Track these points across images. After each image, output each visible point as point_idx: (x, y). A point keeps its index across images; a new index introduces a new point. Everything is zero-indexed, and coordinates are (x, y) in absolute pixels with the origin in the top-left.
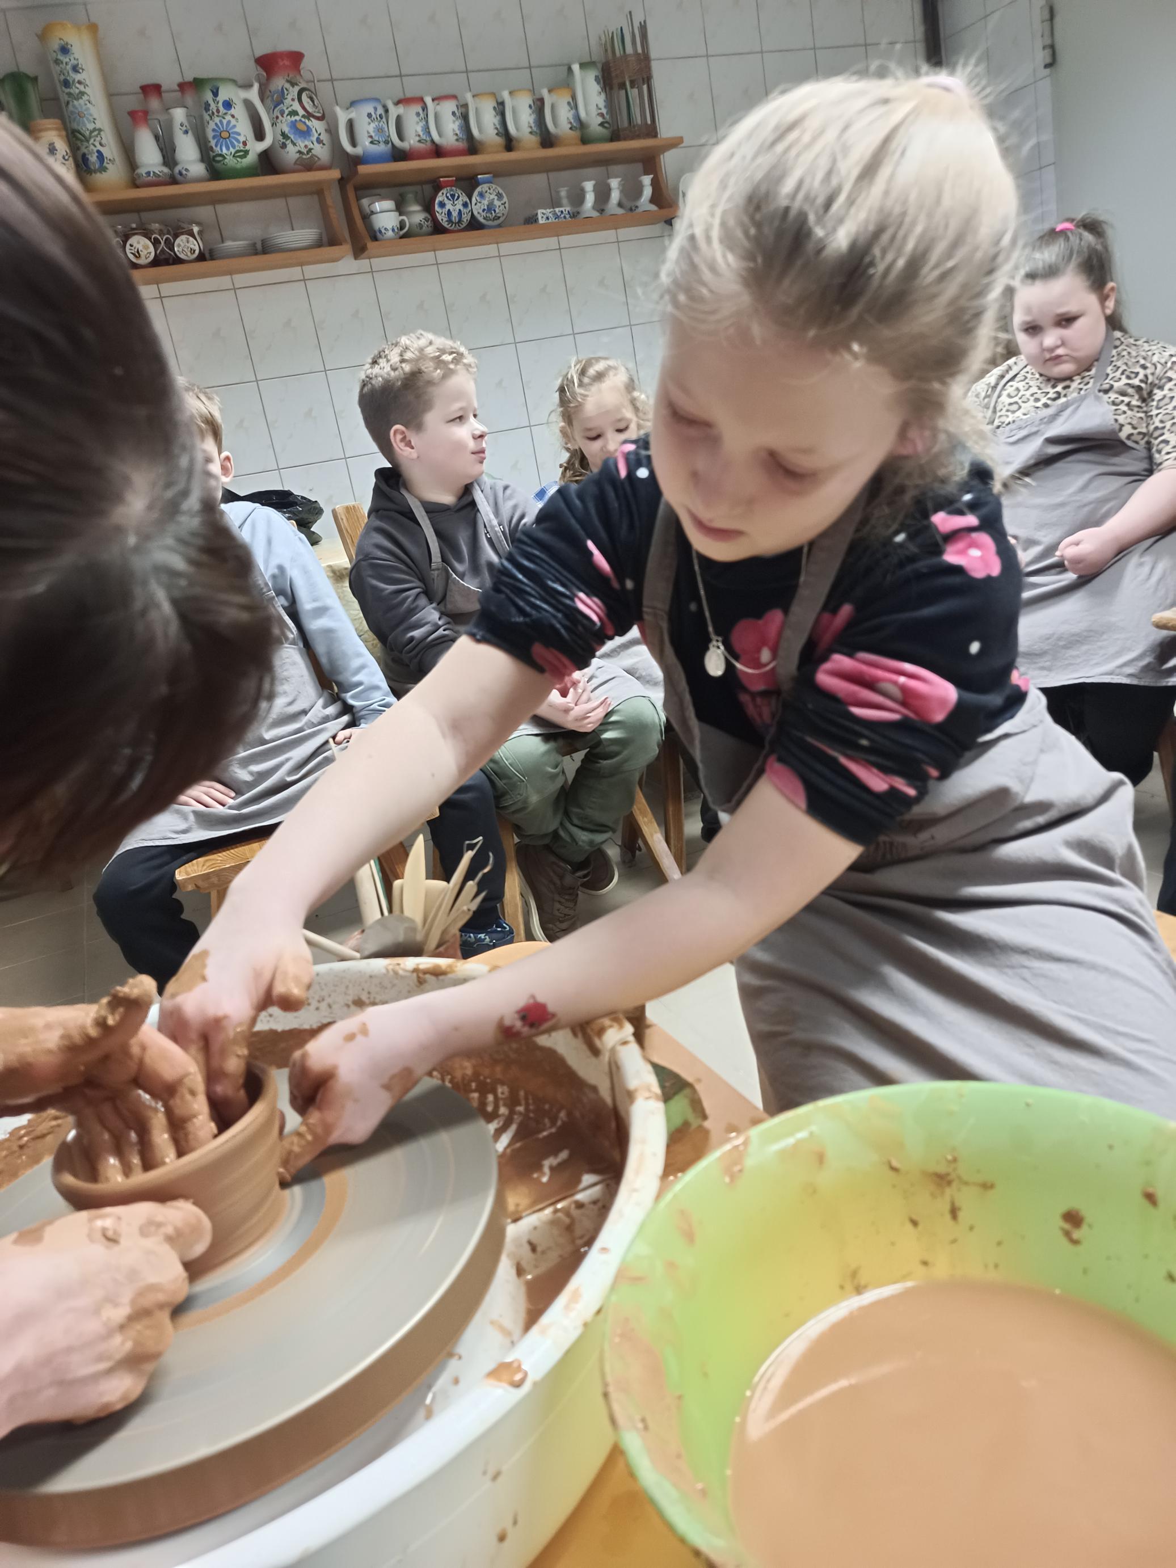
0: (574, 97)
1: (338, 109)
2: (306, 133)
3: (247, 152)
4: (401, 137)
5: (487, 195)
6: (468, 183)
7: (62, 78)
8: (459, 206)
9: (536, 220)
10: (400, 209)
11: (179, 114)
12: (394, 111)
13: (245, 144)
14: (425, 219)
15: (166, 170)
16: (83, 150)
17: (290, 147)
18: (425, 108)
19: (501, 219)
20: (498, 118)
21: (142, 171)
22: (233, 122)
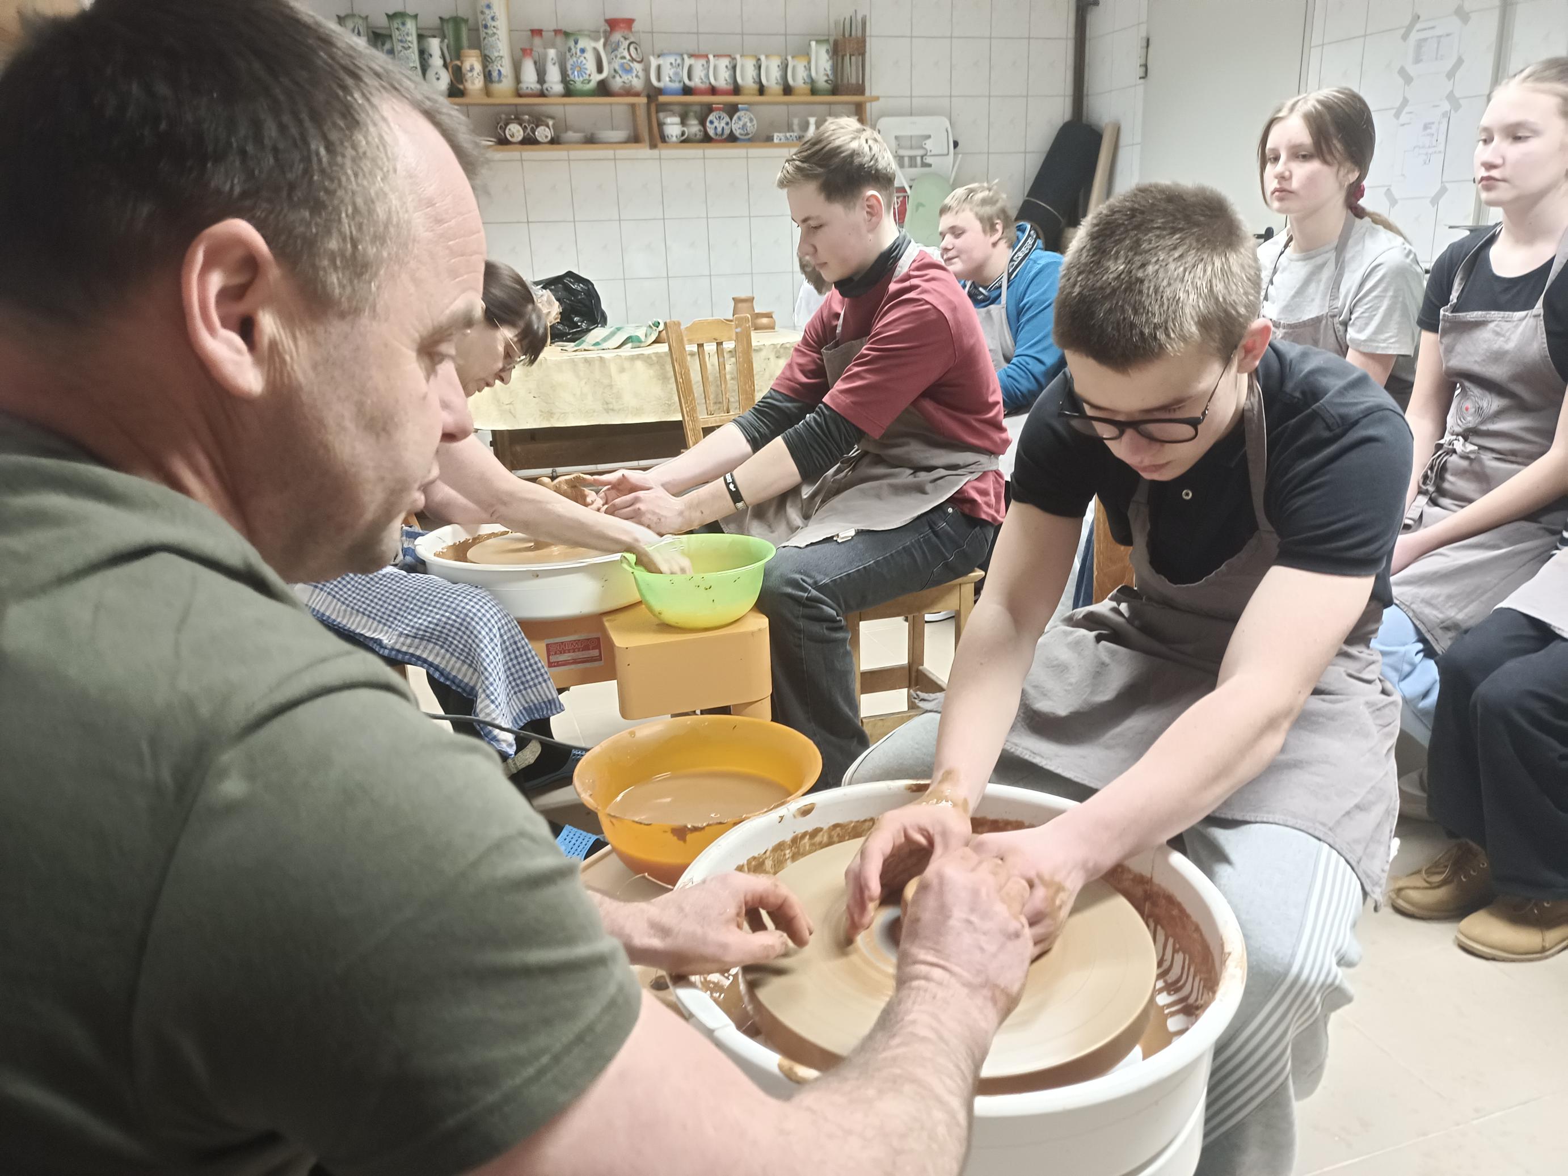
0: (809, 63)
1: (652, 58)
2: (629, 71)
3: (589, 81)
4: (690, 78)
5: (743, 119)
6: (732, 110)
7: (484, 22)
8: (723, 124)
9: (773, 140)
10: (683, 123)
11: (552, 53)
12: (688, 61)
13: (590, 75)
14: (700, 131)
15: (538, 86)
16: (490, 68)
17: (618, 78)
18: (708, 62)
19: (750, 136)
20: (757, 71)
21: (523, 86)
22: (584, 61)
